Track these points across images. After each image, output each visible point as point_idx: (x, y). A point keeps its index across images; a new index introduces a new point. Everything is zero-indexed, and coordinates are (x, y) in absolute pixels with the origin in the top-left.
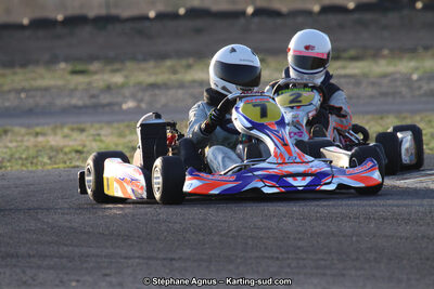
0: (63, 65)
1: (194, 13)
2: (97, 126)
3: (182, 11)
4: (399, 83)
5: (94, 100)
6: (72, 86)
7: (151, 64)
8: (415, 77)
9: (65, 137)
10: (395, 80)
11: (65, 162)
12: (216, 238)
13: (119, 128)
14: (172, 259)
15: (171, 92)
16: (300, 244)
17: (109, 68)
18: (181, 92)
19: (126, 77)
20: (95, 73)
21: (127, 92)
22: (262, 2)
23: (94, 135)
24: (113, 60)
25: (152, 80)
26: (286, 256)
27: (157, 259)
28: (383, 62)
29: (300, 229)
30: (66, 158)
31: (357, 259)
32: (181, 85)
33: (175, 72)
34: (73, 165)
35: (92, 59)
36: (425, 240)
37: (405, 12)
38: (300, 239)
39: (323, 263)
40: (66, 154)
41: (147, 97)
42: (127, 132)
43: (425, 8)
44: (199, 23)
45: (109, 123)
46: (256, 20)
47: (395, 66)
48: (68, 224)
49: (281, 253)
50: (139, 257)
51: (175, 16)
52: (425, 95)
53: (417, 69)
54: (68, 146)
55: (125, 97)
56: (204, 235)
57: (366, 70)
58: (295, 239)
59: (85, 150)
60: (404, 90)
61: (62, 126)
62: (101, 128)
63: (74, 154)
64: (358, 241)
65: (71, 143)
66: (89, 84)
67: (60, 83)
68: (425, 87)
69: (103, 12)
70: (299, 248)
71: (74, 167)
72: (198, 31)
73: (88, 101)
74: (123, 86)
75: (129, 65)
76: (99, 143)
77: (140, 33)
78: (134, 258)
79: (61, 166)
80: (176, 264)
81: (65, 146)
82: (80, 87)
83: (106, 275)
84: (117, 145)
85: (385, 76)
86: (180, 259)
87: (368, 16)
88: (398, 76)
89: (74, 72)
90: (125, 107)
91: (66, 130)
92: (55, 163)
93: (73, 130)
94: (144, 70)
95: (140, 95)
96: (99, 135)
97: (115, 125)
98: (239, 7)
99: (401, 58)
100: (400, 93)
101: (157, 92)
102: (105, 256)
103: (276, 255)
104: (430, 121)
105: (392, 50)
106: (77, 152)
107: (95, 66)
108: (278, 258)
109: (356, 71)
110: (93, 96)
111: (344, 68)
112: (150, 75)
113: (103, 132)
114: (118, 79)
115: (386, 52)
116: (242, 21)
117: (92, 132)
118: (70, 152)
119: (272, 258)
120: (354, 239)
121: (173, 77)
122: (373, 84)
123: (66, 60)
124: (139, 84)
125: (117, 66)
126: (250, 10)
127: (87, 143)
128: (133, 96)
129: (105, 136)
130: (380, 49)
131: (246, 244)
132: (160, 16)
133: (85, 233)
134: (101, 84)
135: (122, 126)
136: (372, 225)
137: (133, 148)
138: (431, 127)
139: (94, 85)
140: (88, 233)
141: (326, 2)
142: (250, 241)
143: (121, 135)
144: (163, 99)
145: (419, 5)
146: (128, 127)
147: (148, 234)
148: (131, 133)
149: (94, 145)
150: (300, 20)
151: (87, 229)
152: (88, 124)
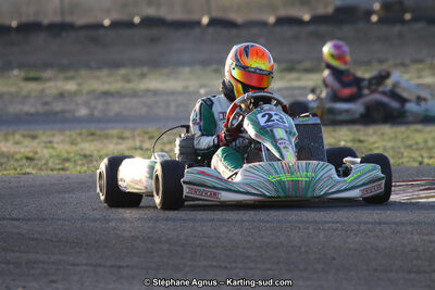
0: (16, 72)
1: (148, 22)
2: (48, 133)
3: (137, 20)
5: (47, 108)
6: (24, 93)
7: (105, 72)
9: (17, 143)
11: (16, 169)
12: (166, 247)
13: (70, 136)
14: (120, 267)
15: (126, 100)
16: (248, 253)
17: (62, 75)
18: (134, 101)
19: (79, 85)
20: (49, 80)
21: (79, 100)
22: (217, 14)
23: (46, 143)
24: (66, 67)
25: (105, 87)
26: (234, 265)
27: (105, 266)
29: (249, 239)
30: (16, 165)
31: (306, 270)
32: (135, 94)
33: (129, 81)
34: (23, 171)
35: (46, 66)
37: (361, 25)
39: (271, 272)
40: (17, 160)
41: (100, 105)
42: (79, 140)
43: (381, 21)
44: (155, 32)
45: (62, 131)
46: (211, 30)
48: (16, 231)
49: (230, 263)
50: (86, 265)
51: (130, 25)
54: (20, 152)
55: (77, 104)
58: (243, 248)
59: (37, 157)
61: (13, 133)
62: (53, 135)
63: (24, 161)
64: (306, 252)
65: (22, 150)
66: (43, 91)
67: (13, 89)
69: (57, 19)
70: (247, 257)
71: (24, 174)
72: (153, 40)
73: (41, 109)
74: (76, 93)
75: (84, 73)
76: (51, 150)
77: (95, 41)
78: (83, 265)
79: (12, 172)
80: (124, 272)
81: (16, 153)
82: (33, 94)
83: (53, 282)
84: (68, 153)
86: (128, 266)
87: (323, 28)
89: (27, 79)
90: (77, 114)
91: (17, 137)
92: (5, 169)
93: (24, 136)
94: (98, 78)
95: (93, 103)
96: (51, 142)
97: (68, 133)
98: (194, 17)
101: (110, 100)
102: (54, 263)
103: (223, 265)
104: (383, 134)
106: (28, 159)
107: (48, 73)
108: (226, 268)
110: (46, 103)
111: (298, 79)
112: (103, 83)
113: (55, 139)
114: (71, 86)
116: (197, 31)
117: (44, 138)
118: (21, 159)
119: (220, 267)
120: (303, 250)
121: (127, 86)
123: (20, 67)
124: (94, 91)
125: (71, 73)
126: (205, 20)
127: (39, 150)
128: (87, 104)
129: (57, 143)
131: (195, 252)
132: (114, 25)
133: (33, 239)
134: (55, 91)
135: (74, 133)
136: (321, 236)
137: (85, 156)
138: (384, 140)
139: (48, 91)
140: (37, 239)
141: (283, 13)
142: (198, 249)
143: (73, 143)
144: (116, 107)
145: (374, 18)
146: (80, 134)
147: (97, 242)
148: (83, 141)
149: (46, 153)
150: (255, 30)
151: (35, 236)
152: (41, 132)
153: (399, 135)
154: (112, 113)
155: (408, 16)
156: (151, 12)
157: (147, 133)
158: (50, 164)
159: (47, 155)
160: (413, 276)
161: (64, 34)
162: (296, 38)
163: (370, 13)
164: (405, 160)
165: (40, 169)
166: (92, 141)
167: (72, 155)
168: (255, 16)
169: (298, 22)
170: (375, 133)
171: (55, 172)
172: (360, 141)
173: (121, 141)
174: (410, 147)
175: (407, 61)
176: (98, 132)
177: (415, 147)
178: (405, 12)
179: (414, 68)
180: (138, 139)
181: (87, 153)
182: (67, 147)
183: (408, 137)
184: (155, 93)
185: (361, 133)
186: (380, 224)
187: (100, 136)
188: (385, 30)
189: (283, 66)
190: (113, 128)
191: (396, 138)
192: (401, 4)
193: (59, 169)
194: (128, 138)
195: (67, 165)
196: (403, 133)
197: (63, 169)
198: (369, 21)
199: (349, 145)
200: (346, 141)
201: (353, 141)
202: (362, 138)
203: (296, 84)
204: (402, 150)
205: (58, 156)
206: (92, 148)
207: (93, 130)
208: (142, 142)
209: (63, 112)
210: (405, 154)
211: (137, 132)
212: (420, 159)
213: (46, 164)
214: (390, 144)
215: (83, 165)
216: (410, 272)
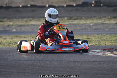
1: (32, 6)
2: (5, 36)
3: (29, 5)
4: (87, 26)
5: (4, 29)
7: (20, 19)
8: (91, 25)
10: (86, 25)
12: (37, 67)
13: (11, 37)
14: (25, 73)
15: (26, 27)
16: (60, 69)
17: (9, 20)
18: (28, 27)
19: (13, 23)
20: (5, 21)
21: (13, 27)
22: (50, 4)
23: (4, 39)
24: (10, 18)
25: (20, 24)
26: (56, 72)
27: (21, 73)
28: (83, 20)
29: (60, 65)
32: (28, 25)
33: (27, 22)
35: (4, 18)
36: (93, 69)
37: (89, 7)
38: (60, 68)
41: (19, 28)
42: (13, 38)
43: (94, 6)
44: (34, 9)
45: (9, 35)
47: (86, 22)
50: (16, 72)
51: (27, 7)
52: (94, 30)
53: (92, 22)
55: (13, 28)
56: (34, 66)
57: (78, 22)
58: (58, 68)
59: (2, 42)
60: (88, 28)
62: (6, 37)
66: (3, 25)
68: (94, 27)
72: (33, 11)
74: (12, 25)
75: (15, 20)
76: (6, 41)
77: (18, 11)
78: (14, 72)
82: (1, 25)
83: (7, 77)
84: (10, 41)
85: (83, 24)
86: (27, 73)
87: (79, 8)
88: (87, 24)
90: (13, 31)
94: (18, 21)
95: (17, 28)
96: (6, 38)
97: (10, 36)
98: (44, 5)
99: (88, 19)
100: (87, 29)
101: (22, 27)
102: (7, 72)
104: (95, 37)
105: (85, 17)
108: (53, 73)
109: (76, 23)
110: (4, 28)
111: (72, 22)
112: (20, 23)
113: (7, 38)
114: (11, 23)
115: (84, 18)
116: (45, 8)
117: (4, 37)
119: (52, 73)
120: (74, 68)
121: (26, 23)
122: (80, 26)
124: (17, 25)
125: (11, 20)
126: (47, 6)
127: (3, 41)
128: (15, 28)
129: (8, 39)
130: (82, 17)
132: (23, 7)
133: (1, 65)
134: (7, 25)
135: (12, 36)
136: (79, 65)
137: (15, 42)
138: (95, 38)
139: (5, 25)
140: (2, 65)
141: (68, 4)
142: (46, 68)
143: (12, 39)
144: (23, 29)
145: (93, 5)
146: (14, 36)
147: (19, 66)
148: (14, 38)
149: (4, 41)
150: (61, 8)
151: (2, 64)
152: (3, 36)
153: (99, 37)
154: (22, 31)
155: (102, 5)
156: (33, 3)
157: (32, 36)
158: (6, 44)
159: (5, 42)
160: (104, 76)
161: (9, 9)
162: (72, 10)
163: (92, 4)
164: (101, 44)
165: (3, 46)
166: (17, 38)
167: (12, 42)
168: (61, 5)
169: (72, 6)
170: (93, 36)
171: (7, 47)
172: (89, 39)
173: (25, 38)
174: (102, 40)
175: (102, 17)
176: (18, 36)
177: (104, 40)
178: (101, 3)
179: (103, 19)
180: (29, 38)
181: (16, 41)
182: (10, 40)
183: (102, 37)
184: (34, 25)
185: (89, 36)
186: (95, 61)
187: (19, 37)
188: (95, 8)
189: (68, 18)
190: (23, 35)
191: (99, 38)
192: (100, 1)
193: (8, 46)
194: (26, 37)
195: (10, 45)
196: (101, 36)
197: (9, 46)
198: (91, 6)
199: (86, 39)
200: (85, 39)
201: (87, 38)
202: (90, 38)
203: (72, 23)
204: (100, 41)
205: (8, 42)
206: (17, 40)
207: (17, 35)
208: (30, 38)
209: (9, 30)
210: (101, 42)
211: (29, 36)
212: (105, 43)
213: (4, 44)
214: (97, 39)
215: (14, 45)
216: (103, 75)
